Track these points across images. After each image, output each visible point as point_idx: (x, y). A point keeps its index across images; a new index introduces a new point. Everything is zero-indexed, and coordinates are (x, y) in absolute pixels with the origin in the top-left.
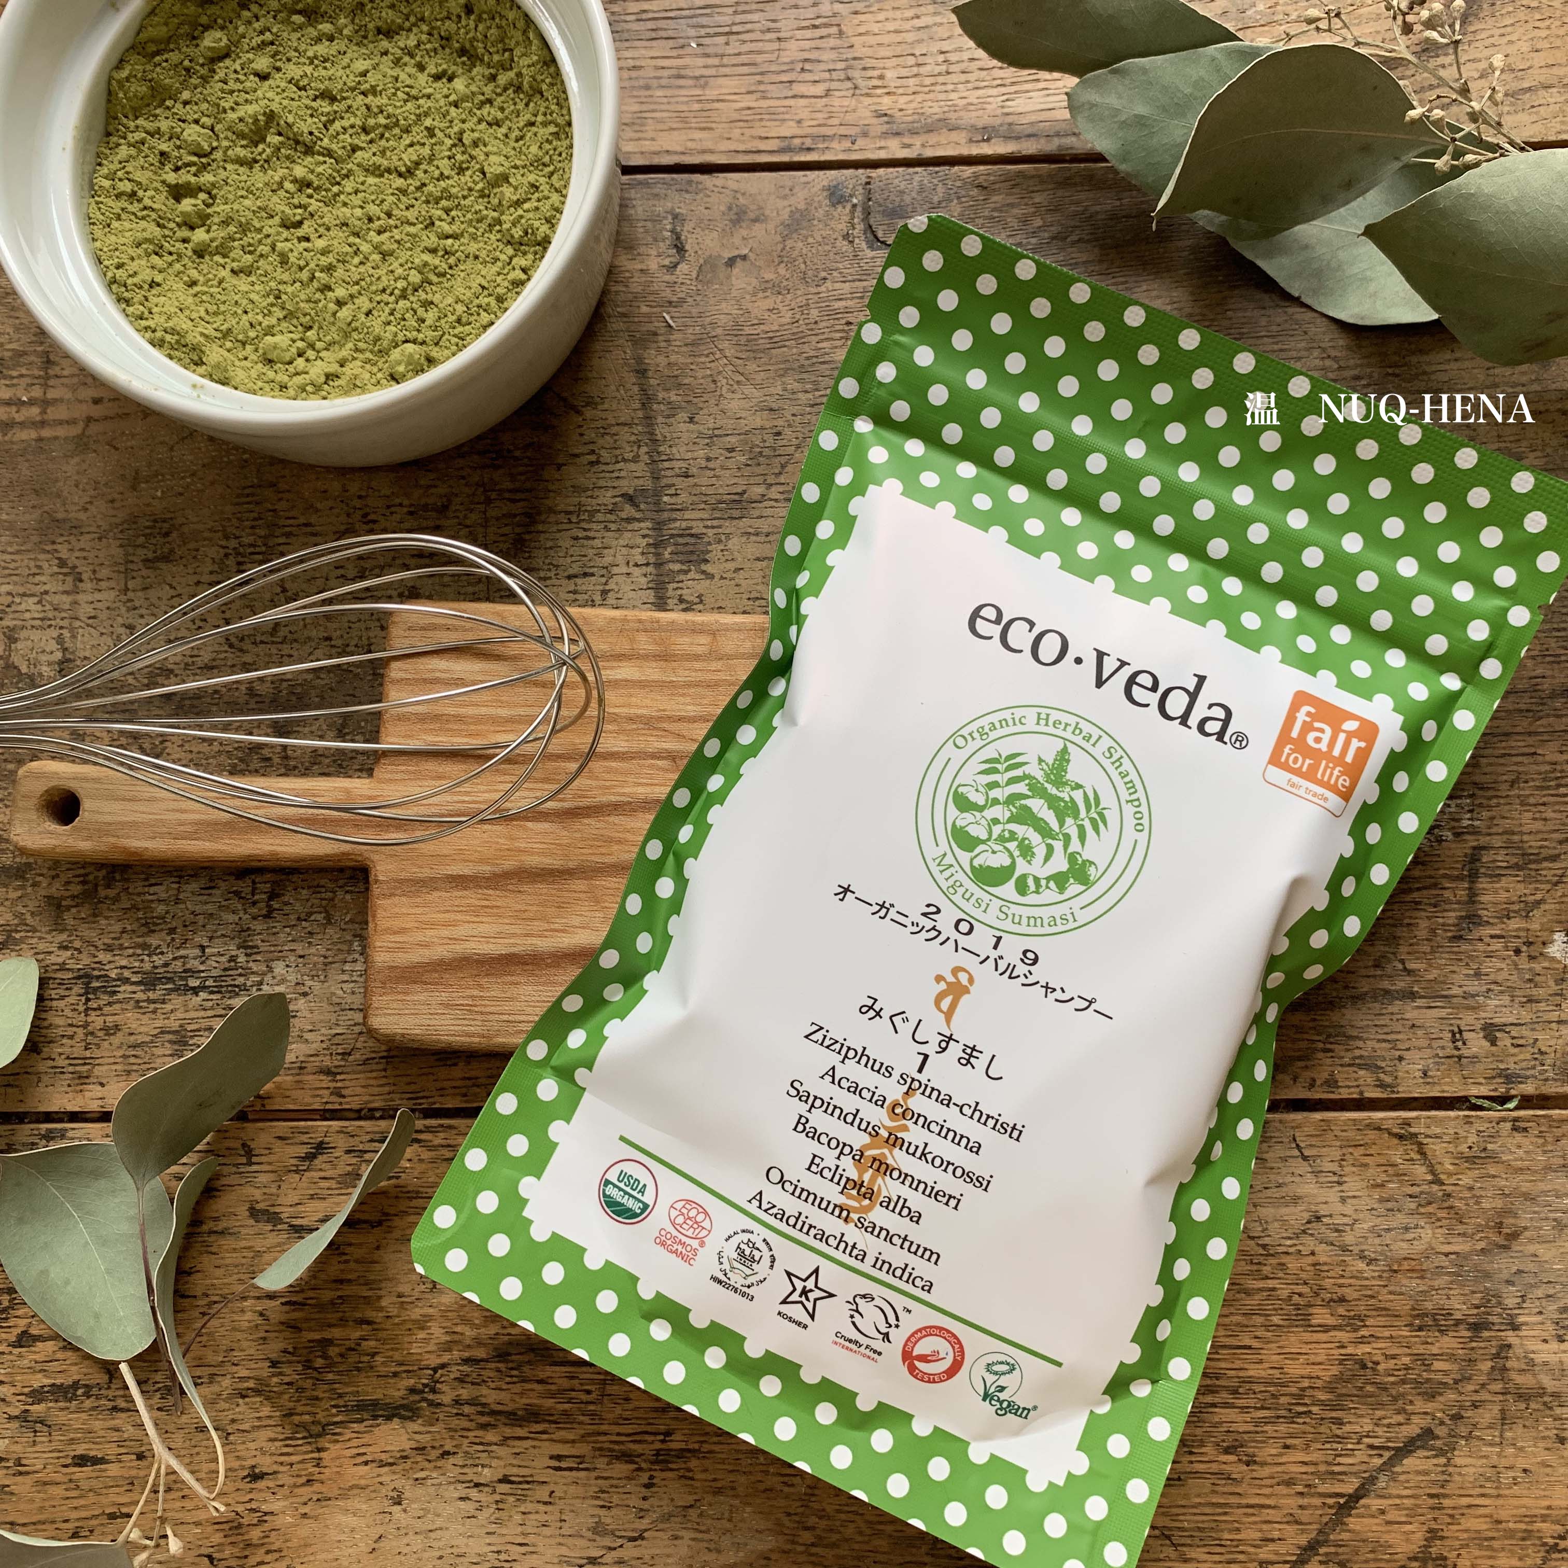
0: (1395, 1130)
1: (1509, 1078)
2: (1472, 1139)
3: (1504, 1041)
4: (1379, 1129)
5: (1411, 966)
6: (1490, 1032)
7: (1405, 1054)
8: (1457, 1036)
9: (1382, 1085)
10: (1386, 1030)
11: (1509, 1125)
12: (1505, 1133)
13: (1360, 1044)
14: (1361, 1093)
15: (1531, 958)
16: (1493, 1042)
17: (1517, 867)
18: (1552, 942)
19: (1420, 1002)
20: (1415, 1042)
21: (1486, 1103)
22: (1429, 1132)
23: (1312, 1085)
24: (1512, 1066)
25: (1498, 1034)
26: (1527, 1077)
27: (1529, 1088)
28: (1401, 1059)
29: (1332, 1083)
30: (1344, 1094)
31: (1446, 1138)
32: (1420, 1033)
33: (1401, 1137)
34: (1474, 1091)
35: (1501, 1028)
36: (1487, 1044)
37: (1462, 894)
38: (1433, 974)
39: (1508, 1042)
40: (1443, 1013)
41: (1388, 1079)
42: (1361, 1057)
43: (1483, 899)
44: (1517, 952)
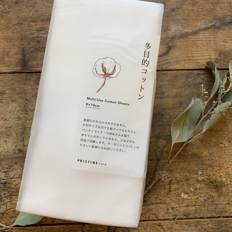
0: (158, 224)
1: (175, 216)
2: (170, 225)
3: (174, 210)
4: (156, 224)
5: (161, 198)
6: (173, 208)
7: (160, 212)
8: (168, 209)
9: (156, 217)
10: (157, 209)
11: (175, 223)
12: (175, 224)
13: (153, 211)
14: (153, 219)
15: (179, 197)
16: (173, 210)
17: (177, 183)
18: (182, 194)
19: (162, 204)
20: (161, 210)
21: (172, 220)
22: (163, 224)
23: (146, 218)
24: (176, 214)
25: (174, 209)
26: (178, 215)
27: (178, 217)
28: (159, 213)
29: (149, 217)
30: (151, 219)
31: (166, 225)
32: (162, 209)
33: (159, 225)
34: (170, 218)
35: (174, 208)
36: (172, 210)
37: (169, 187)
38: (164, 200)
39: (175, 210)
40: (165, 206)
41: (157, 216)
42: (153, 213)
43: (172, 188)
44: (177, 196)
